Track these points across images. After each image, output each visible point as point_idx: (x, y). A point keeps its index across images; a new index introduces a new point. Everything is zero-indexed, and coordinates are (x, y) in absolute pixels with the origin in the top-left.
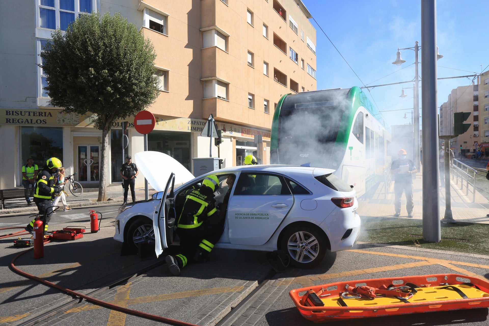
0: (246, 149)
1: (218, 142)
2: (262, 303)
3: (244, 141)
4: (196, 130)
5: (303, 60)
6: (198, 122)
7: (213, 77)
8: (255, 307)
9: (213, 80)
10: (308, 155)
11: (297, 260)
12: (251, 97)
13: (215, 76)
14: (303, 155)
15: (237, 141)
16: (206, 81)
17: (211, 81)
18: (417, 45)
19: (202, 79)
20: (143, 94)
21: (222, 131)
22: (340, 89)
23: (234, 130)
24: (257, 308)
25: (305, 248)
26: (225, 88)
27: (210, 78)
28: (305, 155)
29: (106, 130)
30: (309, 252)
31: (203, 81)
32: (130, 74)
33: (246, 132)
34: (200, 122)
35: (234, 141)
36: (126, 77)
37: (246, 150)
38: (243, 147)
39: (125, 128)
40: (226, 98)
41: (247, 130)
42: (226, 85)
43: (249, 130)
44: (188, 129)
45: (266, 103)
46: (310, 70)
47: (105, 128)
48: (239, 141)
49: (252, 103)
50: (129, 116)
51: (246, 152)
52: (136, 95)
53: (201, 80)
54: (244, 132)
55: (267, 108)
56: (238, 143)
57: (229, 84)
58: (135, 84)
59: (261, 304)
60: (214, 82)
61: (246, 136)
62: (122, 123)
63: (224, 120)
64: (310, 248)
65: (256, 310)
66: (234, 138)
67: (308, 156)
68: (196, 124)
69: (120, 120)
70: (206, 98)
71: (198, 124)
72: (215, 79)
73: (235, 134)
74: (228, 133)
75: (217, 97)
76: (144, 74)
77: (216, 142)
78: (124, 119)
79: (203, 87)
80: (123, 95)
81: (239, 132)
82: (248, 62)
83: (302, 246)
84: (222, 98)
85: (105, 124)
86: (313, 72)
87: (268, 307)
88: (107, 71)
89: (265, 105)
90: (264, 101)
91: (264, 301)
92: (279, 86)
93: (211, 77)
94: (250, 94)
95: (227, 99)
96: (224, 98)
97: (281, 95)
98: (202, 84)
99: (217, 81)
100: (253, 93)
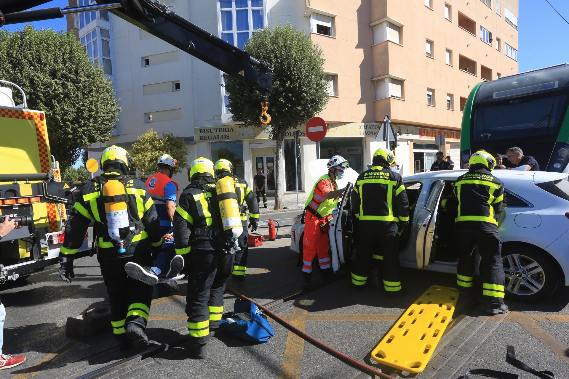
0: (425, 153)
1: (393, 146)
2: (465, 341)
3: (422, 144)
4: (368, 135)
5: (498, 40)
6: (370, 126)
7: (386, 75)
8: (455, 346)
9: (385, 78)
11: (510, 291)
12: (430, 93)
13: (388, 74)
15: (414, 144)
16: (378, 81)
17: (383, 80)
19: (373, 79)
20: (313, 101)
21: (398, 134)
23: (410, 132)
24: (459, 348)
25: (522, 277)
26: (400, 86)
27: (382, 77)
29: (279, 140)
30: (528, 281)
31: (374, 81)
32: (300, 82)
33: (425, 133)
34: (373, 126)
35: (411, 144)
36: (296, 85)
37: (425, 154)
38: (422, 151)
39: (297, 137)
40: (401, 96)
41: (426, 131)
42: (400, 82)
43: (428, 131)
44: (360, 135)
45: (449, 98)
46: (509, 50)
47: (279, 139)
48: (417, 144)
49: (432, 99)
50: (301, 125)
51: (426, 156)
52: (307, 102)
53: (372, 81)
54: (423, 133)
55: (450, 104)
56: (416, 146)
57: (404, 80)
58: (305, 92)
59: (463, 343)
60: (387, 80)
61: (425, 138)
62: (294, 133)
63: (399, 122)
64: (530, 277)
65: (458, 350)
66: (411, 140)
68: (368, 128)
69: (292, 130)
70: (378, 99)
71: (371, 128)
72: (388, 77)
73: (411, 136)
74: (404, 136)
75: (391, 97)
76: (313, 80)
77: (392, 146)
78: (296, 128)
79: (375, 88)
80: (294, 104)
81: (416, 134)
82: (427, 53)
83: (517, 273)
84: (397, 97)
85: (279, 134)
86: (513, 52)
87: (475, 349)
88: (278, 82)
89: (448, 100)
90: (447, 96)
91: (467, 340)
92: (466, 76)
93: (384, 75)
94: (429, 90)
95: (402, 98)
96: (399, 98)
97: (469, 87)
98: (374, 85)
99: (390, 79)
100: (433, 88)
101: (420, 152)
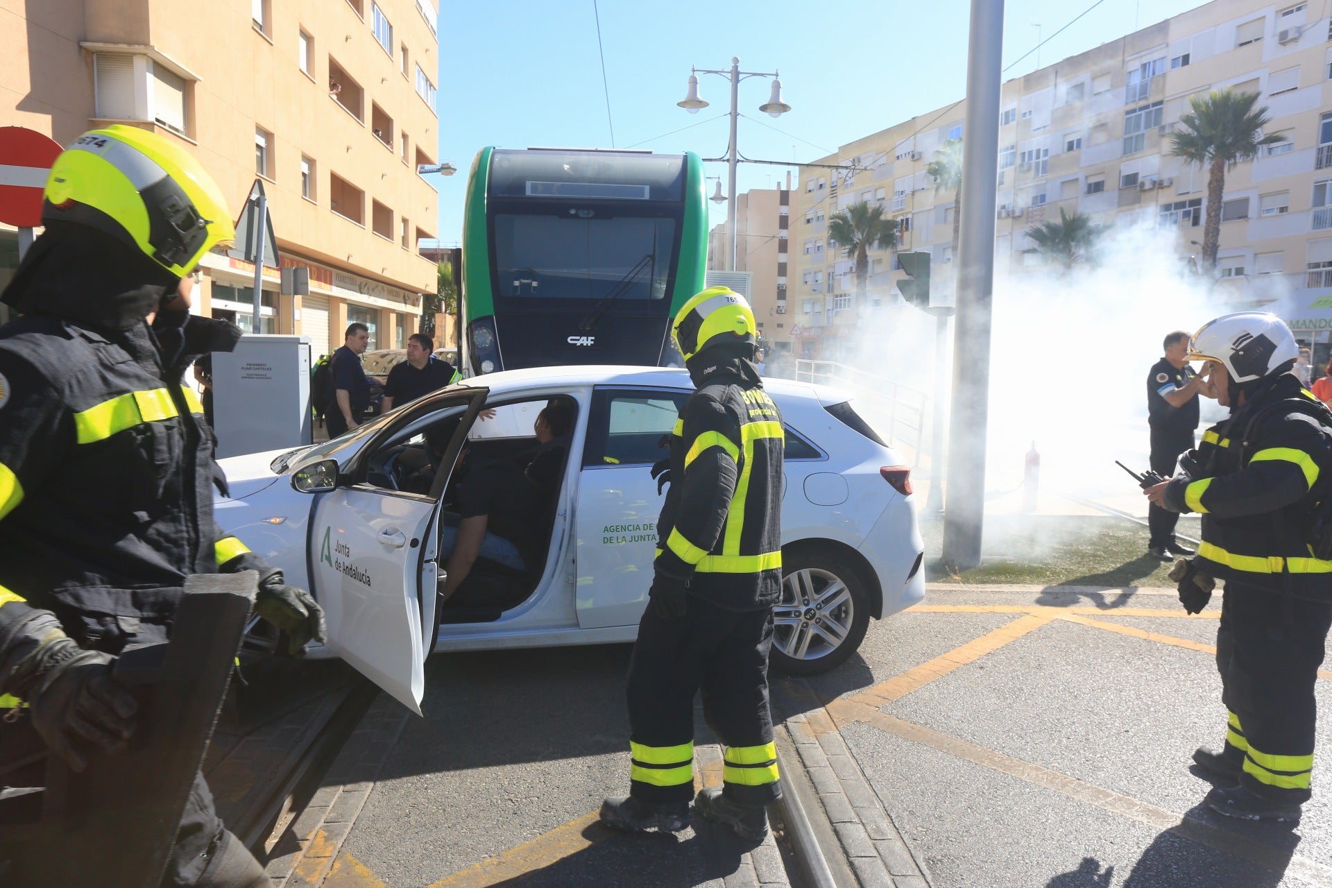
0: (240, 312)
3: (234, 286)
5: (404, 50)
7: (139, 44)
9: (135, 54)
10: (592, 340)
11: (791, 654)
12: (263, 142)
13: (145, 43)
14: (578, 338)
16: (103, 56)
17: (127, 58)
18: (736, 67)
19: (86, 44)
22: (650, 153)
26: (180, 94)
27: (123, 47)
28: (583, 338)
31: (87, 50)
35: (207, 283)
37: (238, 316)
38: (231, 305)
40: (185, 129)
42: (184, 84)
45: (305, 168)
46: (423, 83)
48: (219, 282)
49: (265, 160)
51: (240, 321)
53: (81, 47)
55: (308, 181)
56: (216, 291)
57: (194, 80)
60: (140, 64)
61: (244, 269)
67: (592, 342)
70: (105, 117)
72: (145, 54)
75: (154, 120)
79: (91, 78)
82: (254, 20)
83: (807, 612)
84: (170, 127)
86: (429, 92)
89: (304, 174)
90: (302, 160)
92: (342, 118)
93: (129, 44)
94: (259, 131)
95: (187, 133)
96: (177, 130)
97: (348, 149)
98: (90, 65)
99: (151, 62)
100: (270, 129)
101: (227, 308)
